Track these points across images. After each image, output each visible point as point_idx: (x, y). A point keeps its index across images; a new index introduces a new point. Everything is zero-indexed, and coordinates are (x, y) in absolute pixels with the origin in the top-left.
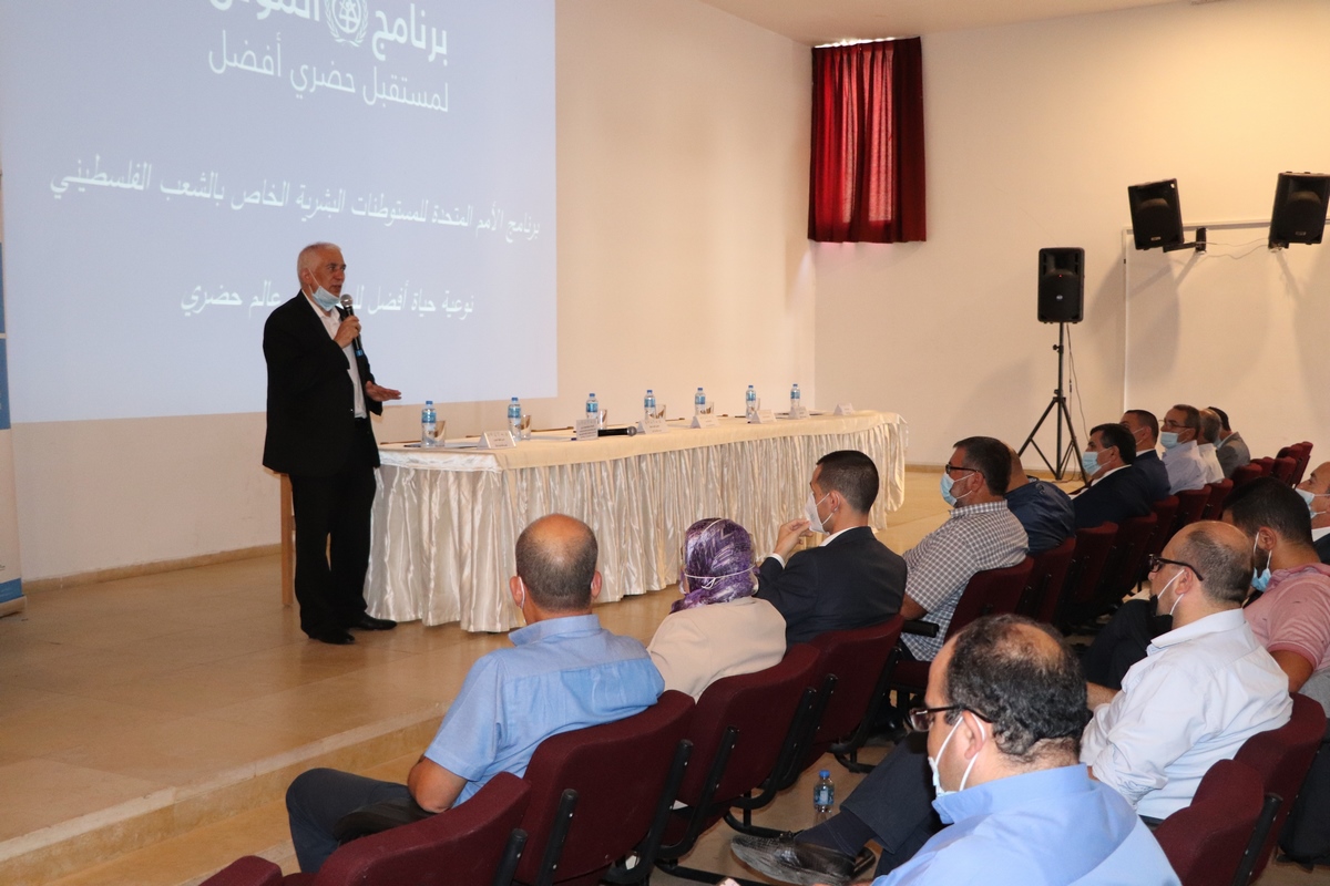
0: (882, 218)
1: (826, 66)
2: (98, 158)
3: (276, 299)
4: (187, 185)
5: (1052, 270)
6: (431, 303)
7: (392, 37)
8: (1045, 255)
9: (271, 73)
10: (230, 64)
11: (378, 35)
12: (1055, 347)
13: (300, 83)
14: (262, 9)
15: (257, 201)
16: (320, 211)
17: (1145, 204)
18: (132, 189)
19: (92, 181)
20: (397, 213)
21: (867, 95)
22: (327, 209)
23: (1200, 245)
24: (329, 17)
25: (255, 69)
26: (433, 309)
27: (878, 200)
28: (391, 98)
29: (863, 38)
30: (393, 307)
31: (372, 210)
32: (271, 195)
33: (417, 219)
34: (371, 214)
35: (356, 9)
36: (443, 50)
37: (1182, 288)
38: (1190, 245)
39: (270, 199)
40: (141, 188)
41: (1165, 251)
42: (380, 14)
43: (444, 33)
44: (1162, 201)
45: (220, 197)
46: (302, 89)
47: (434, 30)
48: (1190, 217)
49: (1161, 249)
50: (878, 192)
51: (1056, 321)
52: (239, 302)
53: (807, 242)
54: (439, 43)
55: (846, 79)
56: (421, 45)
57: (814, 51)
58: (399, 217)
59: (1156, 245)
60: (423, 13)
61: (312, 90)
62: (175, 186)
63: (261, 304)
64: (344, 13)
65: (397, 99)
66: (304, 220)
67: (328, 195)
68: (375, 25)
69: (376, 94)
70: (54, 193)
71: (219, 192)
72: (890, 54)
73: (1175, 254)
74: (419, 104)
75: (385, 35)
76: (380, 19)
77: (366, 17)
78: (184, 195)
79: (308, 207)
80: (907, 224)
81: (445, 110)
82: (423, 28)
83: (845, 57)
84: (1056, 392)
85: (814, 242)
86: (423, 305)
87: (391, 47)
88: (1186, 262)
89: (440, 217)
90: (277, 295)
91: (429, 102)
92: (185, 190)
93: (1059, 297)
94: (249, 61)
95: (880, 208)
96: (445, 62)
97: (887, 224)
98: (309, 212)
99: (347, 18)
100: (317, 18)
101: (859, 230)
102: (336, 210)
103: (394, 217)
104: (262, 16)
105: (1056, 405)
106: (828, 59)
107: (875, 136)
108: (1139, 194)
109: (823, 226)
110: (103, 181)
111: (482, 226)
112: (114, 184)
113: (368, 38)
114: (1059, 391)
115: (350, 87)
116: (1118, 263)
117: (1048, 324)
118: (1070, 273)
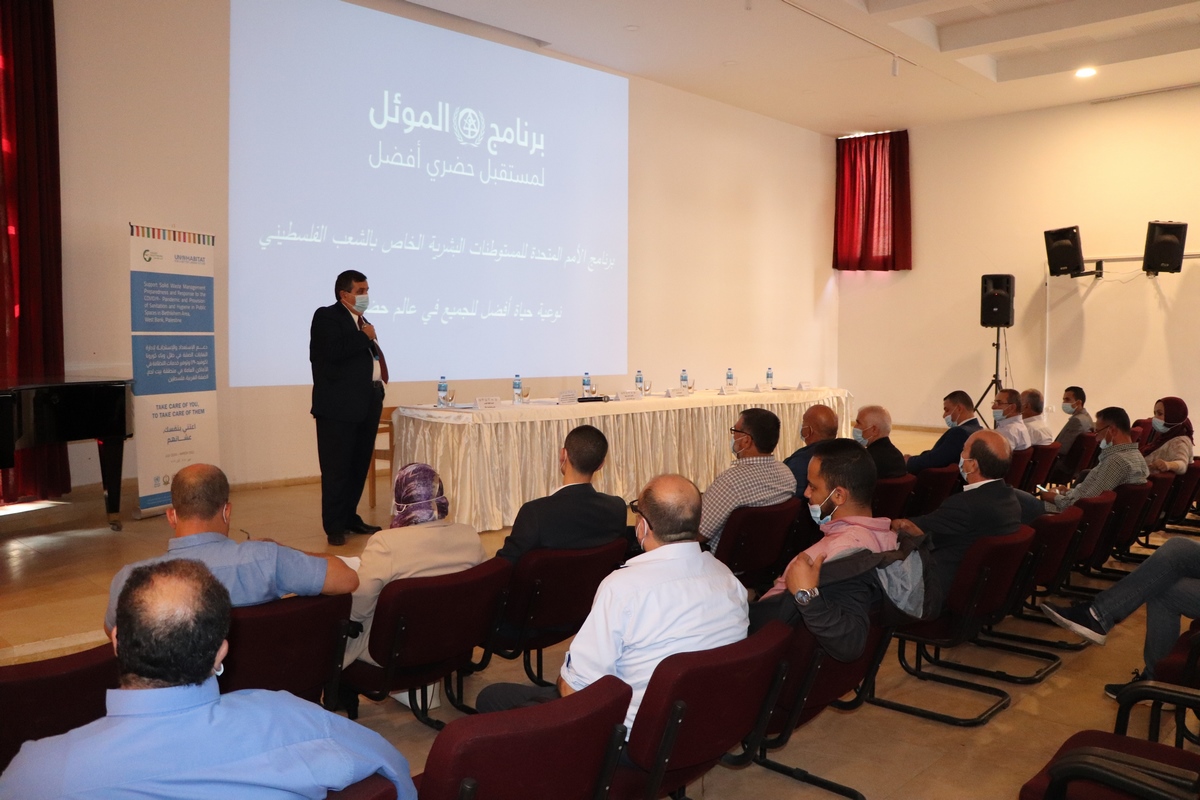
0: (881, 254)
1: (846, 152)
2: (291, 224)
3: (413, 309)
4: (351, 238)
5: (991, 290)
6: (529, 311)
7: (503, 139)
8: (986, 279)
9: (413, 166)
10: (384, 162)
11: (492, 139)
12: (994, 345)
13: (434, 171)
14: (408, 126)
15: (400, 247)
16: (446, 253)
17: (1056, 244)
18: (313, 243)
19: (287, 238)
20: (504, 253)
21: (872, 168)
22: (451, 251)
23: (1098, 272)
24: (456, 129)
25: (401, 164)
26: (531, 315)
27: (878, 241)
28: (501, 179)
29: (869, 131)
30: (500, 314)
31: (485, 251)
32: (411, 243)
33: (519, 256)
34: (484, 254)
35: (476, 123)
36: (541, 147)
37: (1086, 304)
38: (1091, 273)
39: (410, 245)
40: (319, 241)
41: (1072, 277)
42: (494, 126)
43: (542, 136)
44: (1068, 242)
45: (375, 245)
46: (435, 175)
47: (534, 134)
48: (1089, 252)
49: (1069, 275)
50: (879, 236)
51: (992, 325)
52: (386, 312)
53: (832, 270)
54: (538, 142)
55: (858, 160)
56: (525, 144)
57: (838, 141)
58: (505, 255)
59: (1065, 272)
60: (526, 124)
61: (442, 176)
62: (343, 240)
63: (402, 312)
64: (467, 126)
65: (505, 179)
66: (434, 258)
67: (452, 242)
68: (490, 132)
69: (490, 177)
70: (261, 246)
71: (373, 242)
72: (887, 142)
73: (1080, 279)
74: (522, 181)
75: (498, 138)
76: (494, 129)
77: (483, 128)
78: (349, 245)
79: (437, 250)
80: (900, 259)
81: (542, 185)
82: (526, 133)
83: (858, 144)
84: (994, 376)
85: (837, 271)
86: (523, 313)
87: (501, 146)
88: (1089, 284)
89: (537, 255)
90: (413, 307)
91: (530, 180)
92: (350, 241)
93: (995, 309)
94: (397, 159)
95: (882, 246)
96: (543, 155)
97: (885, 259)
98: (438, 253)
99: (470, 129)
100: (447, 130)
101: (865, 262)
102: (459, 252)
103: (501, 255)
104: (407, 131)
105: (994, 385)
106: (847, 147)
108: (1052, 237)
109: (842, 261)
110: (294, 237)
111: (569, 260)
112: (301, 239)
113: (484, 142)
114: (996, 376)
115: (470, 172)
116: (1042, 286)
117: (989, 328)
118: (1003, 292)
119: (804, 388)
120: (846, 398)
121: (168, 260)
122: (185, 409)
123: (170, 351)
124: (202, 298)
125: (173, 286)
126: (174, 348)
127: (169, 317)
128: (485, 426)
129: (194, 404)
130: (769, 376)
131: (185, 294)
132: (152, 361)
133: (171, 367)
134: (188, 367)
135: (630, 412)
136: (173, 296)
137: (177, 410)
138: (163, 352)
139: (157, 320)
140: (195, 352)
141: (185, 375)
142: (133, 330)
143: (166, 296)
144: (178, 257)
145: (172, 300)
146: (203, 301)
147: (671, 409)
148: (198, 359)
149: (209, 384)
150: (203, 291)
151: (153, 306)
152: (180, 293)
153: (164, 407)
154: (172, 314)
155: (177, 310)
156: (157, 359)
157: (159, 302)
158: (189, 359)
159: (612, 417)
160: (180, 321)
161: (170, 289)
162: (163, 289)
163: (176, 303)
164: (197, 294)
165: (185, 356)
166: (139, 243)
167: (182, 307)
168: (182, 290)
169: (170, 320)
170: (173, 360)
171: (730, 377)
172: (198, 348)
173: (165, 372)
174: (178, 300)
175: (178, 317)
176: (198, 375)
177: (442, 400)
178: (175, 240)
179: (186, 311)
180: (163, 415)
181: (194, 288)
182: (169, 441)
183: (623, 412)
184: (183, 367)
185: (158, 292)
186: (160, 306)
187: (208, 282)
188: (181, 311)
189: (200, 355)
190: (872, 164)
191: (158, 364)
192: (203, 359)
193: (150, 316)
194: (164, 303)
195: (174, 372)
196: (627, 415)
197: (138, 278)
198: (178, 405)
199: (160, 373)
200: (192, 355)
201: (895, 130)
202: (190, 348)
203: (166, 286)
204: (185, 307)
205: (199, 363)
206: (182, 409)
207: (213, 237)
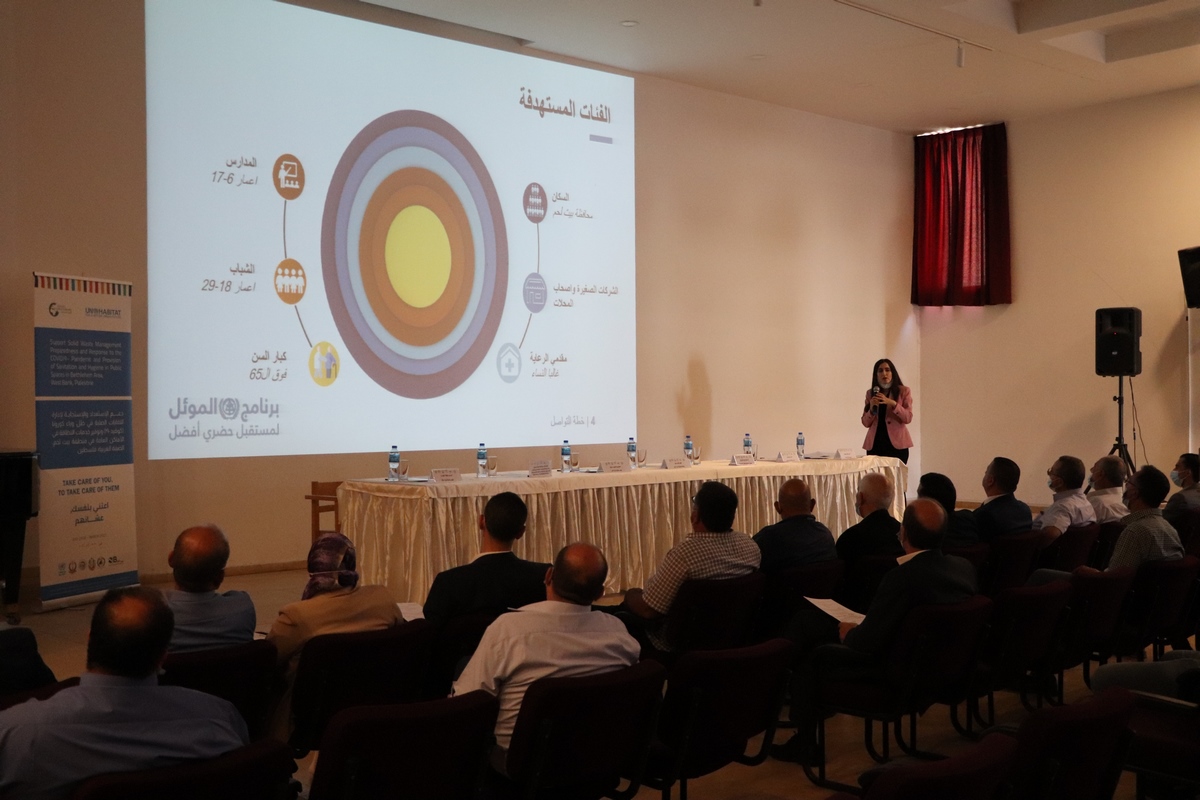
0: (974, 283)
1: (927, 154)
5: (1109, 328)
8: (1101, 315)
12: (1115, 399)
17: (1194, 266)
21: (960, 175)
27: (970, 268)
29: (956, 126)
50: (970, 261)
51: (1113, 374)
53: (911, 307)
55: (943, 163)
57: (917, 140)
72: (979, 139)
80: (996, 290)
83: (942, 143)
84: (1117, 439)
85: (917, 307)
93: (1114, 353)
95: (972, 274)
97: (978, 290)
101: (954, 295)
105: (1117, 451)
106: (929, 146)
107: (968, 212)
108: (1188, 258)
109: (923, 295)
114: (1120, 439)
117: (1109, 378)
118: (1123, 331)
119: (842, 456)
120: (898, 469)
121: (76, 313)
122: (96, 486)
123: (80, 418)
124: (118, 357)
126: (85, 414)
127: (79, 379)
128: (440, 501)
129: (108, 480)
130: (800, 442)
131: (97, 352)
132: (59, 429)
133: (80, 437)
134: (100, 437)
135: (613, 485)
136: (84, 356)
137: (88, 486)
138: (72, 420)
139: (65, 383)
140: (109, 419)
141: (97, 445)
142: (38, 394)
143: (76, 356)
144: (89, 311)
145: (82, 360)
146: (117, 361)
147: (665, 481)
148: (112, 428)
149: (124, 457)
150: (119, 349)
151: (60, 367)
152: (91, 352)
153: (72, 483)
154: (82, 375)
155: (88, 371)
156: (64, 428)
157: (67, 363)
158: (102, 428)
159: (591, 492)
160: (92, 383)
161: (80, 348)
162: (71, 348)
163: (87, 363)
164: (112, 353)
165: (97, 424)
166: (43, 297)
167: (94, 368)
168: (95, 348)
169: (80, 383)
170: (84, 428)
171: (747, 444)
172: (112, 415)
173: (74, 442)
174: (89, 359)
175: (90, 379)
176: (112, 445)
177: (393, 473)
178: (85, 290)
179: (98, 372)
180: (71, 492)
181: (107, 345)
182: (77, 522)
183: (604, 485)
184: (95, 436)
185: (67, 351)
186: (68, 367)
187: (122, 339)
188: (93, 373)
189: (114, 423)
190: (960, 168)
191: (65, 433)
192: (118, 427)
193: (56, 379)
194: (73, 363)
195: (84, 442)
196: (610, 489)
197: (43, 336)
198: (88, 481)
199: (67, 443)
200: (105, 423)
201: (988, 124)
202: (102, 415)
203: (76, 344)
204: (98, 367)
205: (113, 432)
206: (93, 485)
207: (130, 287)
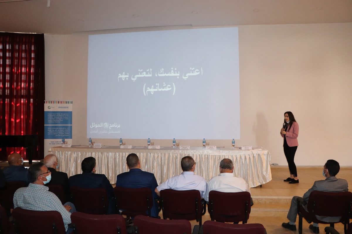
121: (56, 108)
123: (56, 129)
125: (57, 114)
127: (56, 121)
131: (61, 116)
133: (56, 133)
136: (57, 116)
137: (58, 143)
138: (53, 129)
139: (51, 122)
141: (61, 135)
143: (55, 116)
144: (59, 107)
148: (65, 131)
149: (70, 137)
150: (68, 115)
153: (53, 142)
154: (57, 120)
156: (51, 131)
164: (66, 116)
165: (60, 130)
166: (47, 105)
167: (60, 119)
168: (61, 115)
170: (56, 131)
172: (65, 128)
173: (54, 134)
174: (59, 117)
175: (59, 121)
176: (65, 135)
178: (58, 103)
179: (61, 120)
180: (53, 144)
181: (64, 114)
184: (60, 133)
185: (53, 116)
189: (66, 130)
193: (49, 121)
194: (54, 118)
195: (57, 134)
198: (58, 142)
200: (63, 130)
202: (62, 128)
203: (55, 114)
204: (61, 119)
205: (65, 132)
206: (59, 143)
207: (72, 102)
